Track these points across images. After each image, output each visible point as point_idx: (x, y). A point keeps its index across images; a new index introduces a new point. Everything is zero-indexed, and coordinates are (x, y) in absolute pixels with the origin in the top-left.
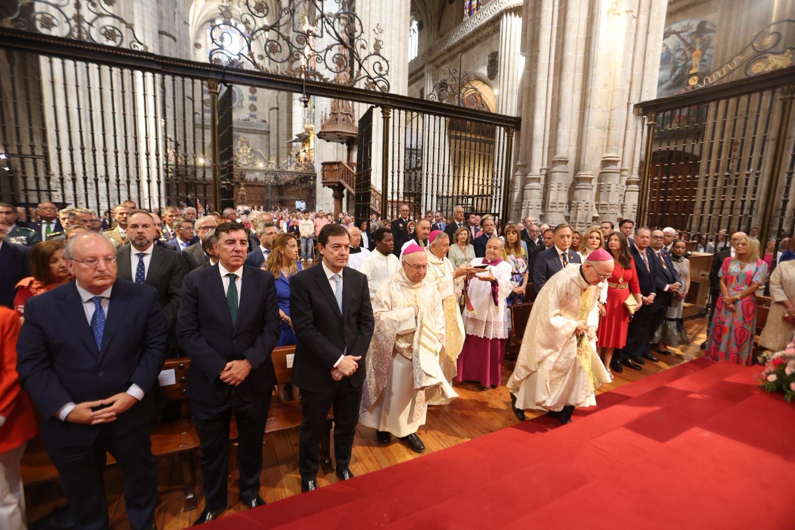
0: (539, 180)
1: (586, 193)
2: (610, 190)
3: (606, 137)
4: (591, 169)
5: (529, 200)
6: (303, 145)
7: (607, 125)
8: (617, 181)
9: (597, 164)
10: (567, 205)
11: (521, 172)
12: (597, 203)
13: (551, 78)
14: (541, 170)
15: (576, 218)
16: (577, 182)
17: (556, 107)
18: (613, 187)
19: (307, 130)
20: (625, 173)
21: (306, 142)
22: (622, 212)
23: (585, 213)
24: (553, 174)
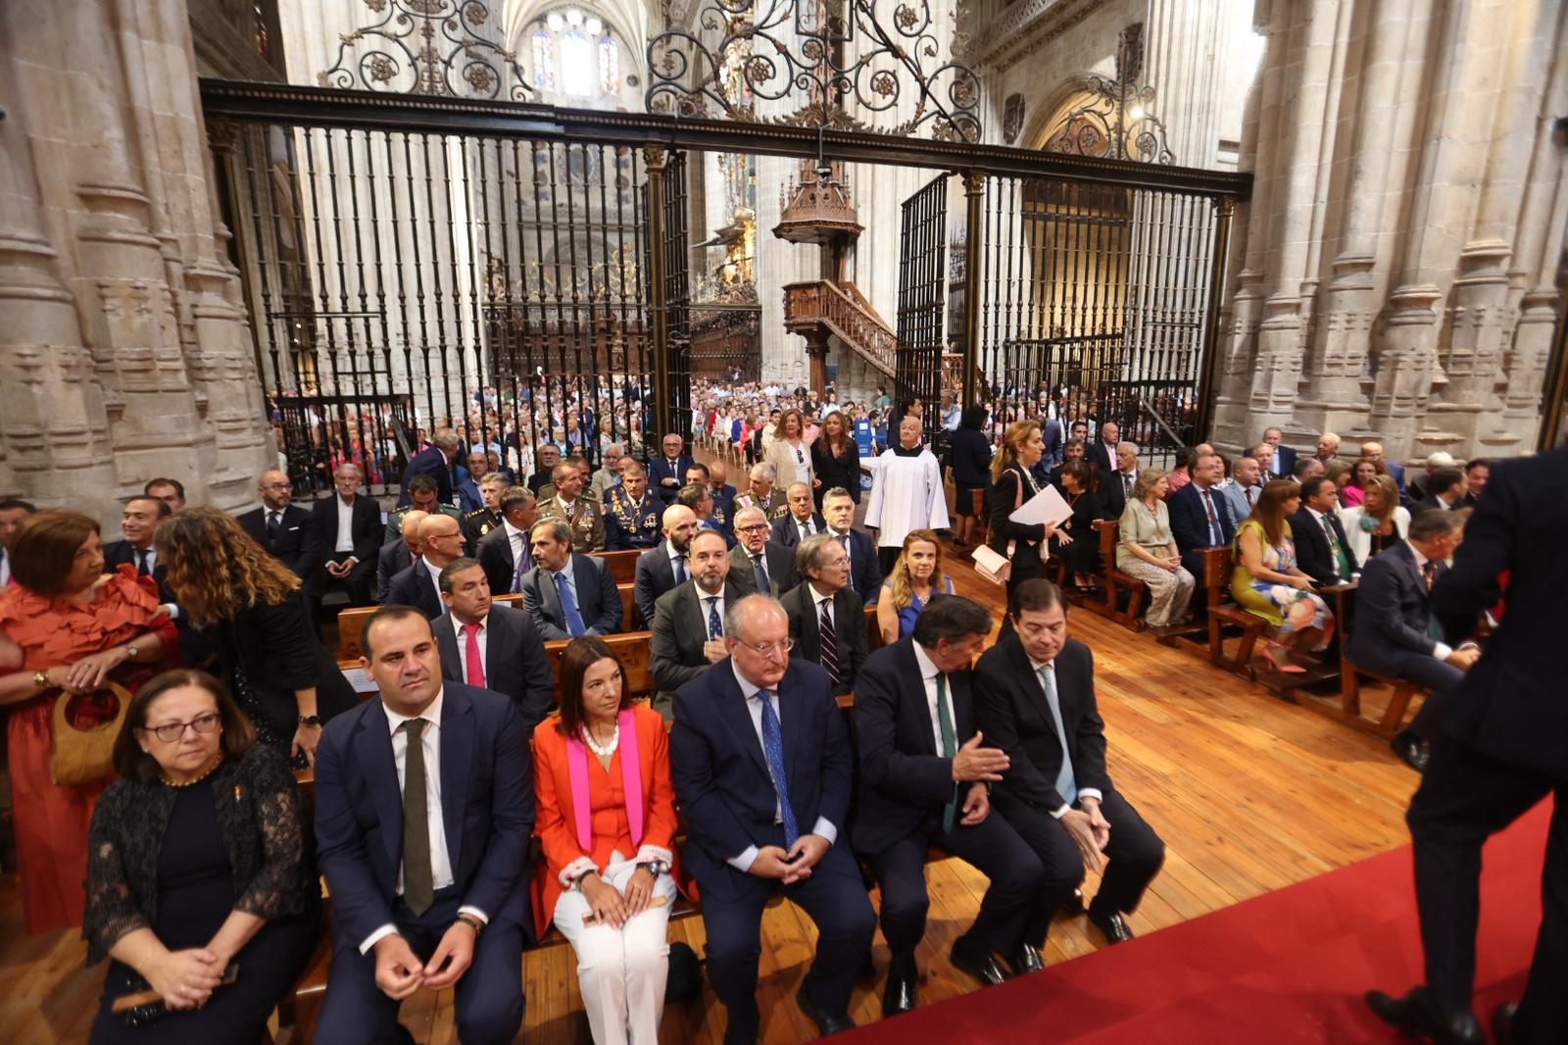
0: (1297, 308)
1: (1419, 333)
2: (1481, 322)
3: (1476, 201)
4: (1433, 277)
5: (1274, 353)
6: (730, 251)
7: (1481, 174)
8: (1500, 300)
9: (1449, 266)
10: (1367, 361)
11: (1251, 292)
12: (1444, 352)
13: (1339, 80)
14: (1303, 286)
15: (1390, 388)
16: (1393, 309)
17: (1347, 143)
18: (1489, 316)
19: (739, 221)
20: (1520, 281)
21: (736, 245)
22: (1506, 371)
23: (1414, 377)
24: (1337, 294)
